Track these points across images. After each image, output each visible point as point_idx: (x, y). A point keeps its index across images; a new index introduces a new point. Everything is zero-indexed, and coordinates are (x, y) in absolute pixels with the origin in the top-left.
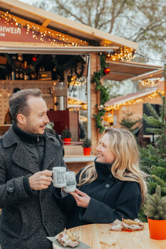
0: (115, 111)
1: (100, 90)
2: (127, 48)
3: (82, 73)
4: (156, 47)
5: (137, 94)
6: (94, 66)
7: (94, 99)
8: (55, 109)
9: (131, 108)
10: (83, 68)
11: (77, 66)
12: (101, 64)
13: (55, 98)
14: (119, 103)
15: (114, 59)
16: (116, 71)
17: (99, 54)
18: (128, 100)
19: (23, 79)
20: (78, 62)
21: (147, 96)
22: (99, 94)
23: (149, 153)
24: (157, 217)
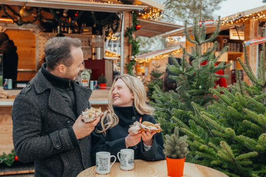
0: (146, 63)
1: (132, 43)
2: (155, 8)
3: (117, 28)
4: (180, 14)
5: (164, 50)
6: (128, 22)
7: (127, 51)
8: (93, 59)
9: (159, 62)
10: (118, 24)
11: (113, 22)
12: (133, 21)
13: (93, 49)
14: (150, 57)
15: (144, 17)
16: (146, 28)
17: (131, 12)
18: (157, 55)
19: (67, 32)
20: (114, 19)
21: (172, 52)
22: (131, 47)
23: (171, 97)
24: (174, 156)
